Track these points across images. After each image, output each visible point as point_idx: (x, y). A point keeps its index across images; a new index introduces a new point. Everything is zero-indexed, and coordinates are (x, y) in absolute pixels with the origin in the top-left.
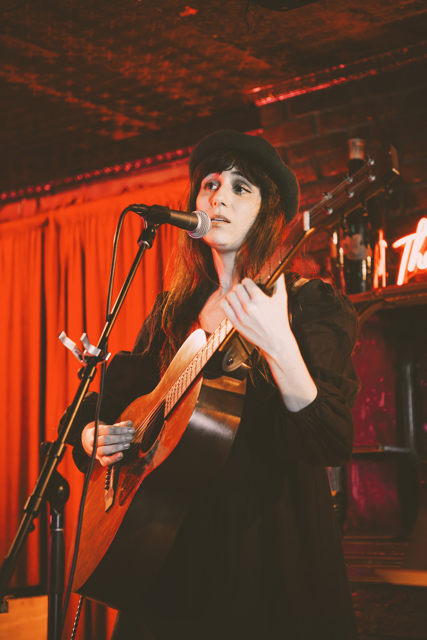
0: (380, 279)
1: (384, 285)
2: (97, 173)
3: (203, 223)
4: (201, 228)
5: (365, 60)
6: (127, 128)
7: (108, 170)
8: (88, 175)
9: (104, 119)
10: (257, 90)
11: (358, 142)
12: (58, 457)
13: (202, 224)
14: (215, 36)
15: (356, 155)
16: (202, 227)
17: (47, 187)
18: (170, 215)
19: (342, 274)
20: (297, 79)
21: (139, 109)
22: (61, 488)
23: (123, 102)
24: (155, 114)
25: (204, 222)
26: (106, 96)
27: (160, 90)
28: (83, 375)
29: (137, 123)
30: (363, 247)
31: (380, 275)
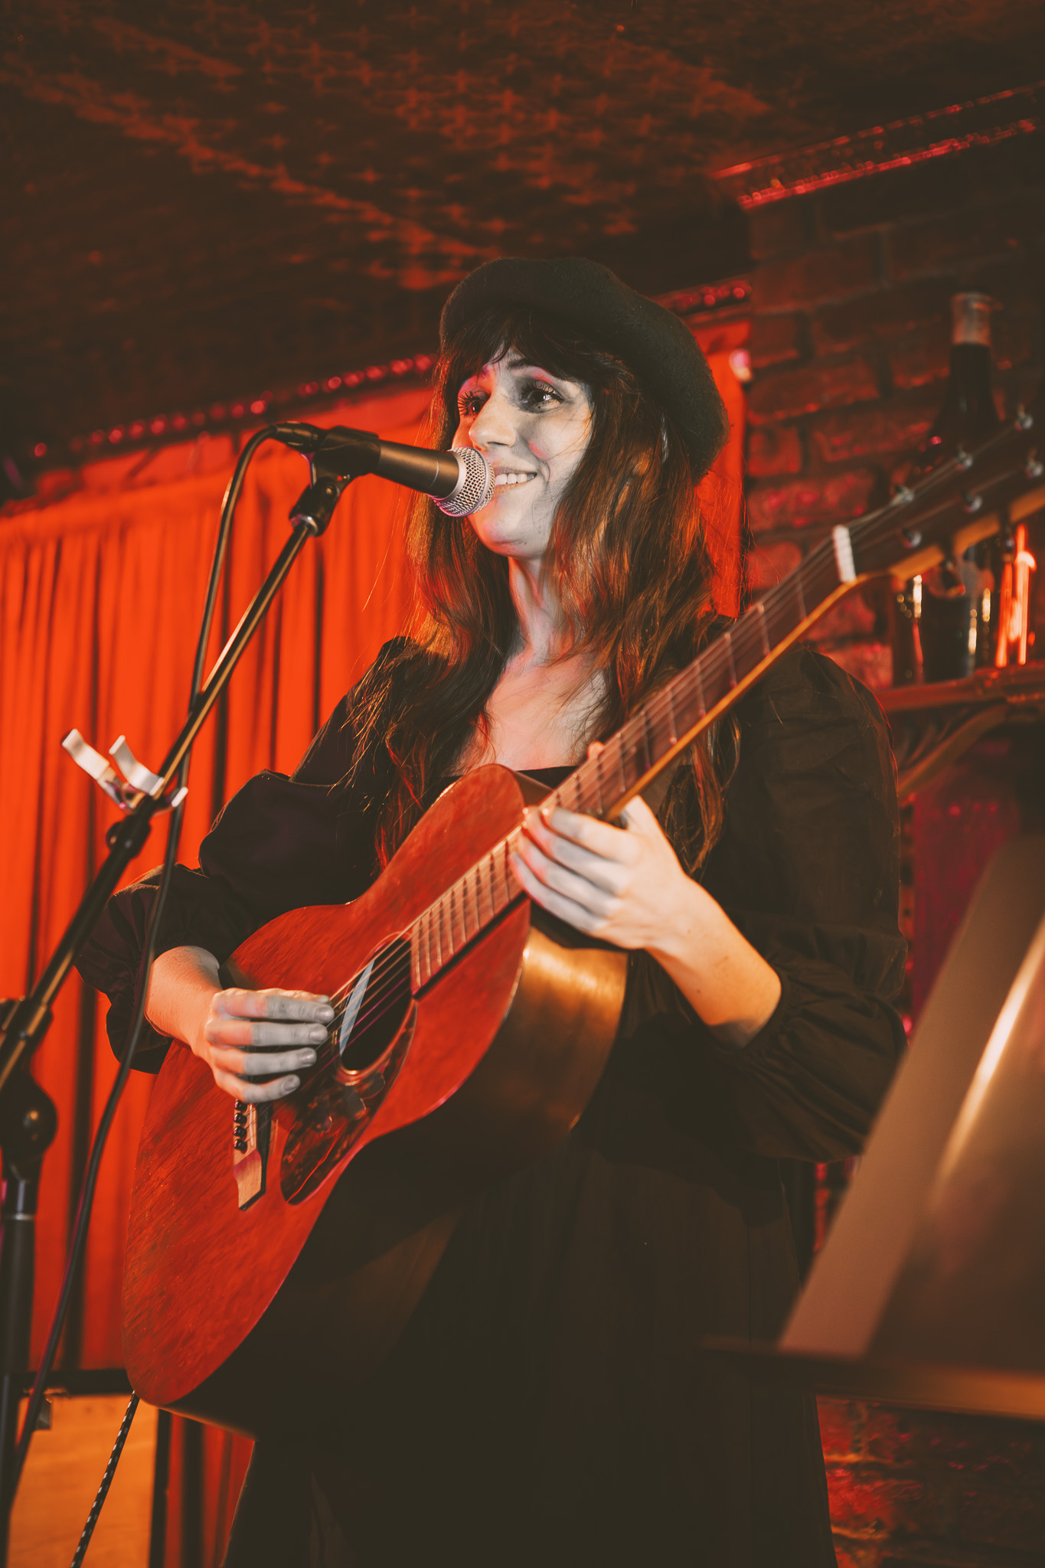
0: (1013, 648)
1: (1023, 659)
2: (375, 373)
3: (471, 477)
4: (464, 491)
5: (1008, 93)
6: (434, 260)
7: (400, 367)
8: (354, 379)
9: (375, 236)
10: (742, 168)
11: (976, 303)
12: (27, 1038)
13: (469, 480)
14: (620, 28)
15: (970, 333)
16: (468, 487)
17: (258, 407)
18: (378, 454)
19: (916, 631)
20: (843, 140)
21: (455, 211)
22: (34, 1115)
23: (413, 193)
24: (497, 225)
25: (473, 474)
26: (370, 176)
27: (503, 163)
28: (113, 840)
29: (458, 249)
30: (972, 566)
31: (1013, 637)
